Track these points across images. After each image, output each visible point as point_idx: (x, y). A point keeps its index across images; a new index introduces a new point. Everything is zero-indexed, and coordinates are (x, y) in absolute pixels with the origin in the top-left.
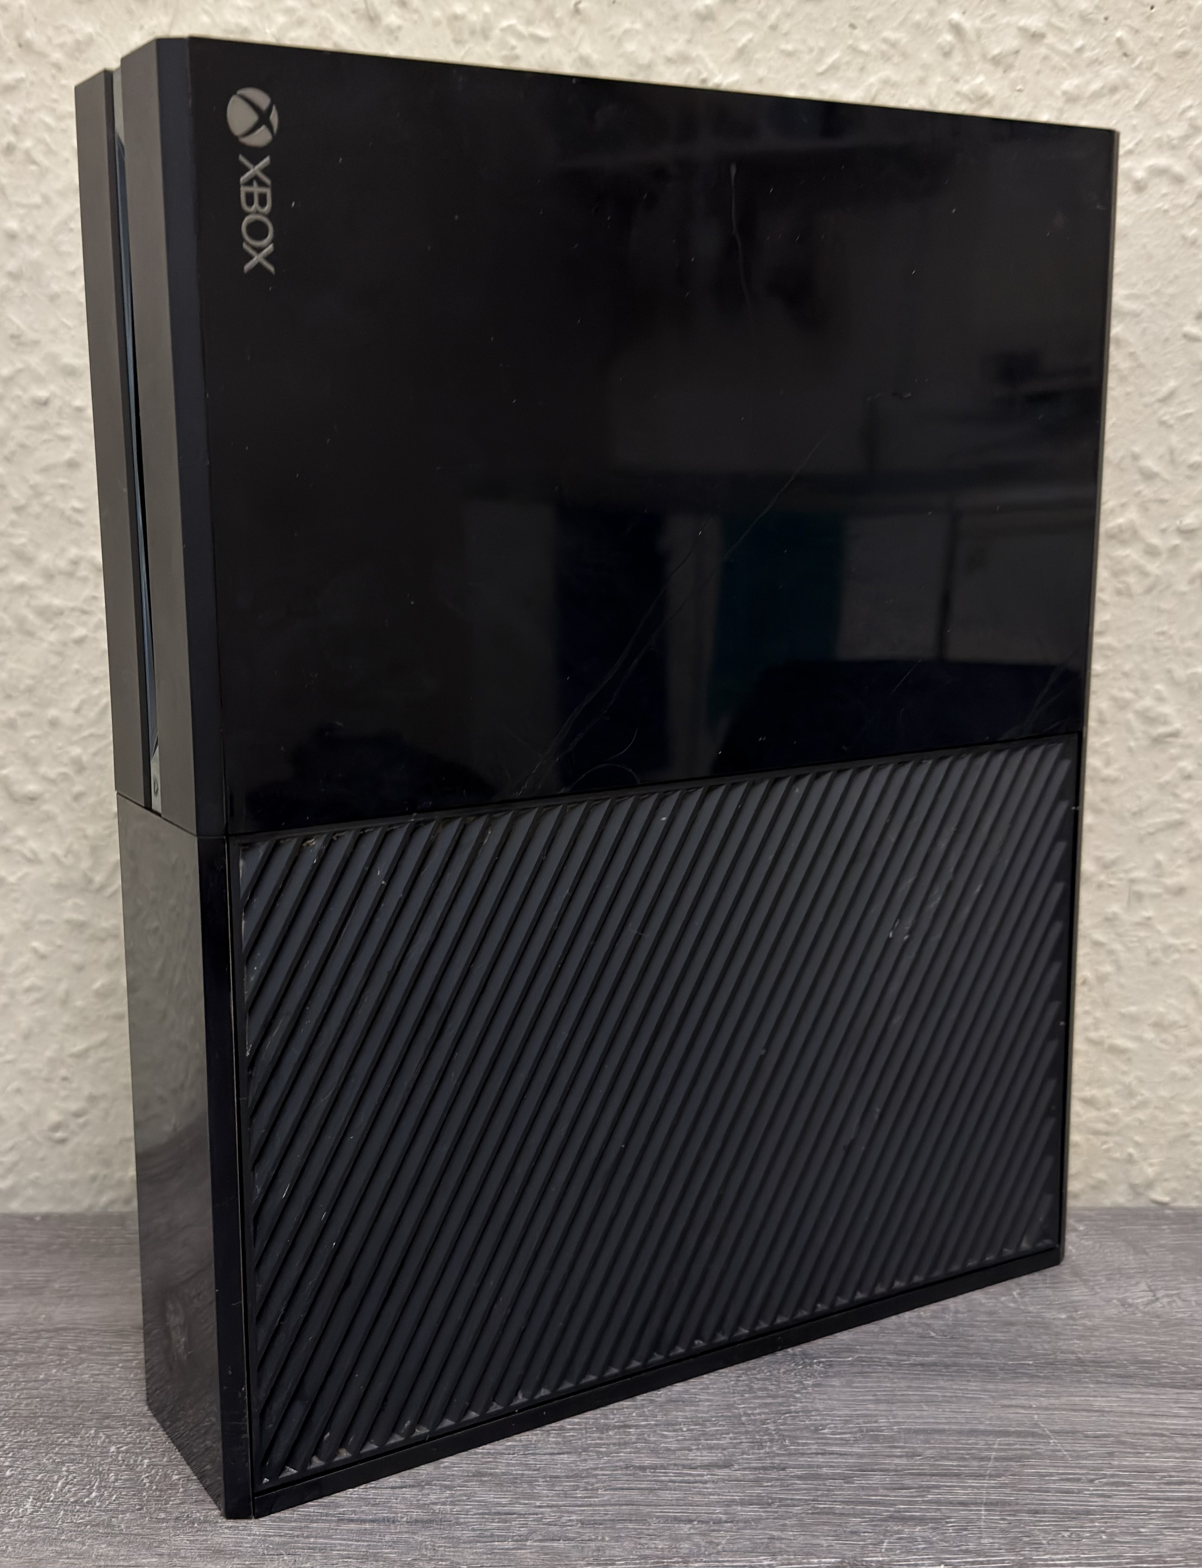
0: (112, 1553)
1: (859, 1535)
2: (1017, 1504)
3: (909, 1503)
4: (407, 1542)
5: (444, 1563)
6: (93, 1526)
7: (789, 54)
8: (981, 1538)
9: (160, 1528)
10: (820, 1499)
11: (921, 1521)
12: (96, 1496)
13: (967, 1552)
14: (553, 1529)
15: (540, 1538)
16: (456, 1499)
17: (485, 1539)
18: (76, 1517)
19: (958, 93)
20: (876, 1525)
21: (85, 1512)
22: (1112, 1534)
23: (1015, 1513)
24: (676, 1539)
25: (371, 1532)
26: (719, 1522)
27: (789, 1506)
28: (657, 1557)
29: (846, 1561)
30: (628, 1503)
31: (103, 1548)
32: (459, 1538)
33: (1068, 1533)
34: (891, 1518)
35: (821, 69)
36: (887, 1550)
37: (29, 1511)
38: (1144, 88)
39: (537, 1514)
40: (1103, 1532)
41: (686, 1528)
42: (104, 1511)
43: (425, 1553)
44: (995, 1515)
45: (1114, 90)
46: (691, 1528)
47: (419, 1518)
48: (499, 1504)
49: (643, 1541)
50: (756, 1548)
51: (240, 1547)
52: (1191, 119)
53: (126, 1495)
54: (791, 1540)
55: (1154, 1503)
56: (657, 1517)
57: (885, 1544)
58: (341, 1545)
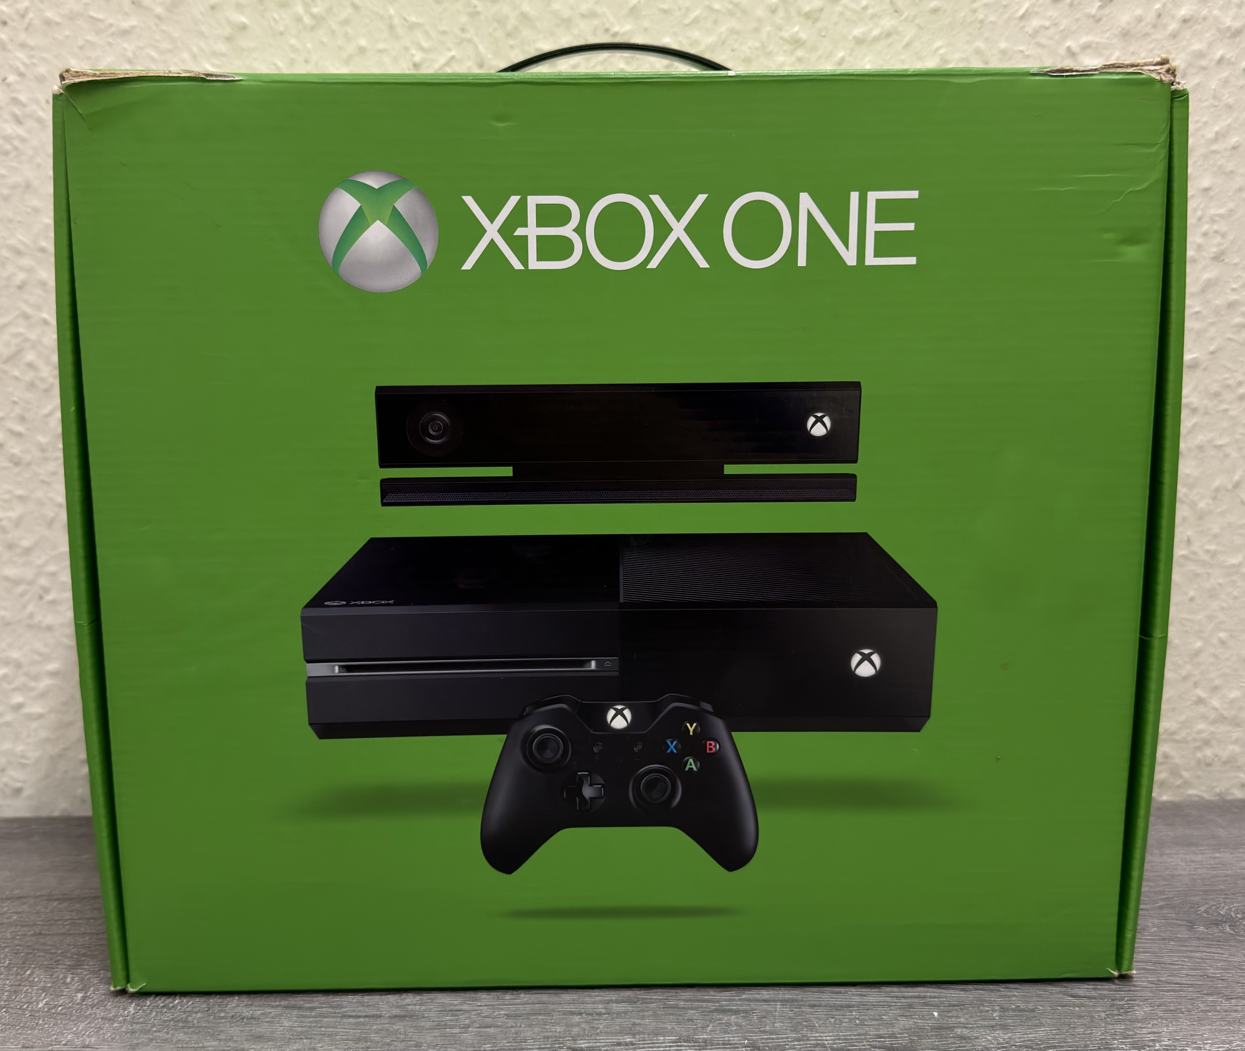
0: (187, 1039)
1: (693, 1022)
2: (802, 1001)
3: (730, 1000)
4: (387, 1030)
5: (411, 1043)
6: (175, 1021)
7: (665, 11)
8: (775, 1023)
9: (220, 1023)
10: (670, 998)
11: (736, 1012)
12: (178, 1003)
13: (765, 1032)
14: (488, 1020)
15: (478, 1026)
16: (424, 1001)
17: (441, 1027)
18: (164, 1016)
19: (781, 38)
20: (705, 1015)
21: (171, 1013)
22: (862, 1021)
23: (800, 1007)
24: (570, 1026)
25: (364, 1024)
26: (600, 1014)
27: (648, 1003)
28: (556, 1037)
29: (682, 1038)
30: (540, 1003)
31: (181, 1036)
32: (423, 1027)
33: (834, 1020)
34: (716, 1010)
35: (687, 22)
36: (711, 1031)
37: (132, 1012)
38: (909, 33)
39: (477, 1011)
40: (858, 1019)
41: (577, 1019)
42: (183, 1012)
43: (399, 1036)
44: (786, 1008)
45: (889, 35)
46: (580, 1018)
47: (398, 1014)
48: (452, 1005)
49: (546, 1027)
50: (623, 1030)
51: (274, 1034)
52: (941, 55)
53: (198, 1001)
54: (647, 1025)
55: (895, 1000)
56: (559, 1011)
57: (710, 1027)
58: (343, 1032)
